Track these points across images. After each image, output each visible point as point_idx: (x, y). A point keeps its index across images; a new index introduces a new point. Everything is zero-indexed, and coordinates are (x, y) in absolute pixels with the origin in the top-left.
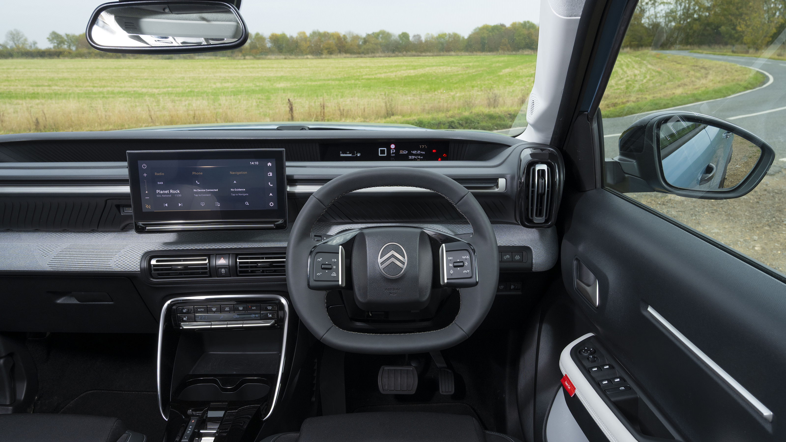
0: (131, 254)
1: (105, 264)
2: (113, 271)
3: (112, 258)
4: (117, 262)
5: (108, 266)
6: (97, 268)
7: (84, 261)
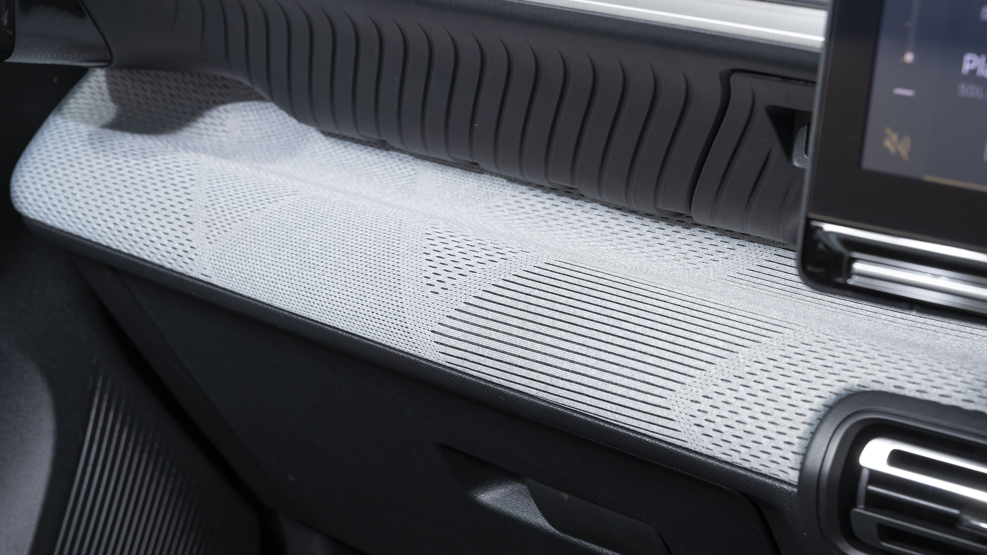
0: (782, 381)
1: (650, 399)
2: (679, 443)
3: (688, 380)
4: (705, 404)
5: (658, 411)
6: (614, 408)
7: (571, 356)
